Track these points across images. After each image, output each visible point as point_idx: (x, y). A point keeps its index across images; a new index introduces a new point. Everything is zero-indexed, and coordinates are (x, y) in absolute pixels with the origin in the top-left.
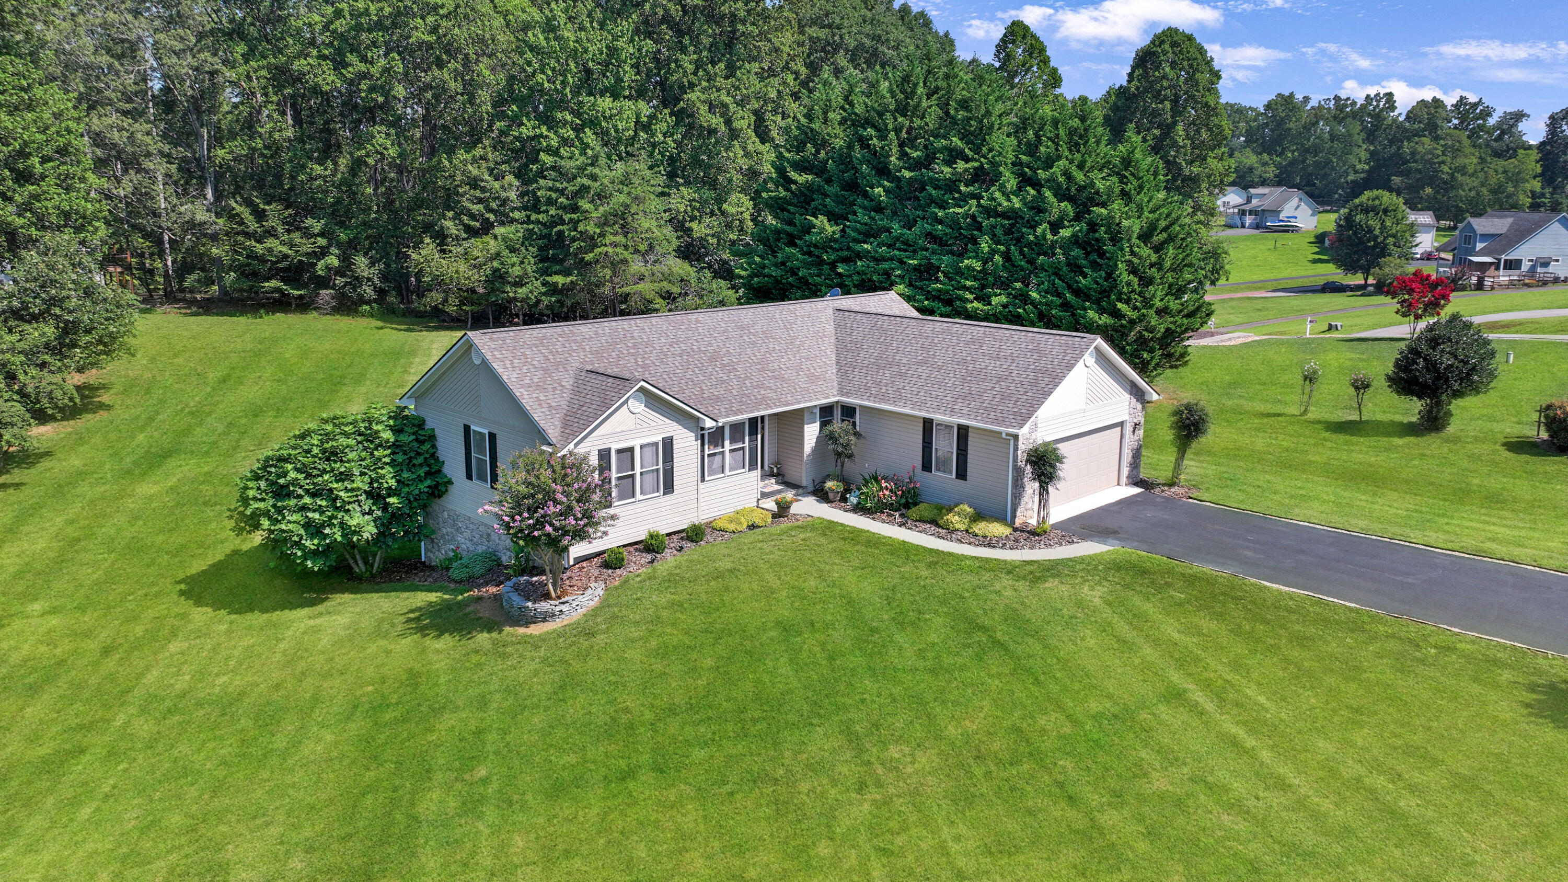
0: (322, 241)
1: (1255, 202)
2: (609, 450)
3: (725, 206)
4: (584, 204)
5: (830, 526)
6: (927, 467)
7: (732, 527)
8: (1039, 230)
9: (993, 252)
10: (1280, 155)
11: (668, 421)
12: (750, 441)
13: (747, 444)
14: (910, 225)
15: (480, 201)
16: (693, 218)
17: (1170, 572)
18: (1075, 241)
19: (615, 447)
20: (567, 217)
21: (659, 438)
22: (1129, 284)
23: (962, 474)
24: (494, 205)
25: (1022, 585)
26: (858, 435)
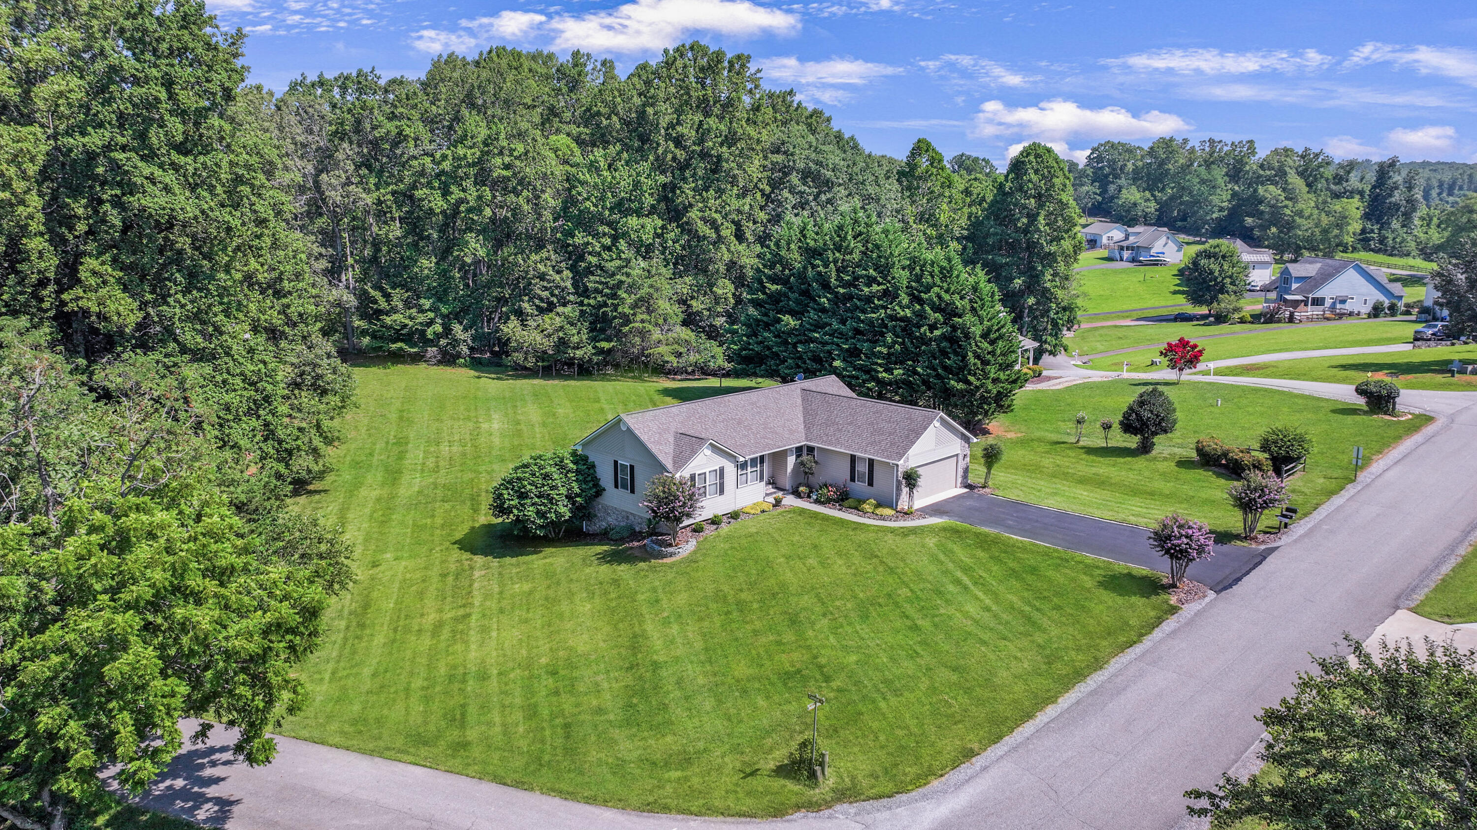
0: (431, 315)
1: (1131, 238)
2: (695, 474)
3: (714, 289)
4: (622, 293)
5: (802, 512)
6: (853, 479)
7: (753, 512)
8: (922, 330)
9: (895, 342)
11: (722, 459)
12: (760, 467)
13: (758, 469)
14: (843, 322)
15: (546, 289)
16: (692, 298)
17: (969, 531)
18: (943, 337)
20: (609, 302)
21: (717, 468)
23: (871, 484)
24: (556, 292)
25: (897, 538)
26: (816, 462)
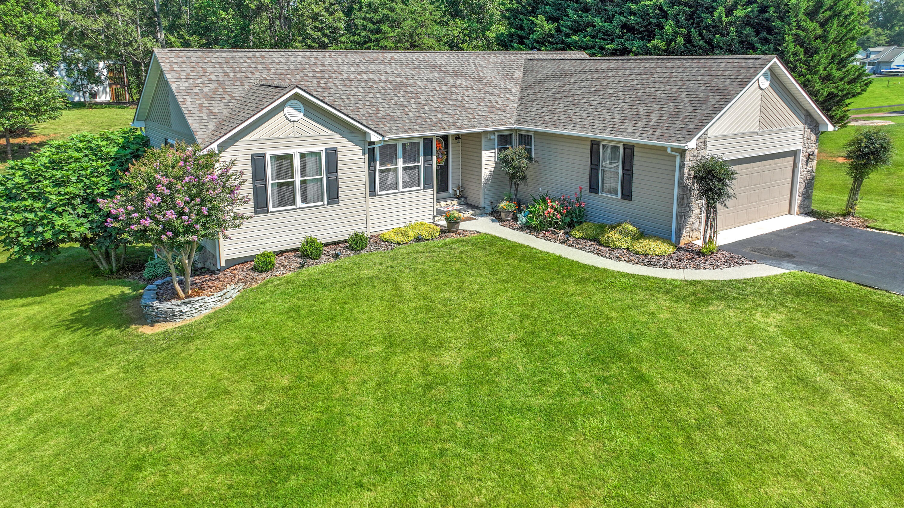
1: (872, 56)
2: (264, 155)
3: (487, 33)
4: (385, 28)
5: (492, 240)
6: (594, 189)
7: (397, 238)
9: (675, 34)
10: (890, 29)
11: (330, 132)
12: (425, 161)
13: (421, 163)
14: (610, 19)
15: (320, 30)
16: (464, 41)
18: (747, 21)
19: (269, 153)
20: (373, 37)
21: (322, 148)
22: (795, 54)
23: (627, 195)
24: (328, 32)
